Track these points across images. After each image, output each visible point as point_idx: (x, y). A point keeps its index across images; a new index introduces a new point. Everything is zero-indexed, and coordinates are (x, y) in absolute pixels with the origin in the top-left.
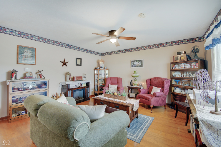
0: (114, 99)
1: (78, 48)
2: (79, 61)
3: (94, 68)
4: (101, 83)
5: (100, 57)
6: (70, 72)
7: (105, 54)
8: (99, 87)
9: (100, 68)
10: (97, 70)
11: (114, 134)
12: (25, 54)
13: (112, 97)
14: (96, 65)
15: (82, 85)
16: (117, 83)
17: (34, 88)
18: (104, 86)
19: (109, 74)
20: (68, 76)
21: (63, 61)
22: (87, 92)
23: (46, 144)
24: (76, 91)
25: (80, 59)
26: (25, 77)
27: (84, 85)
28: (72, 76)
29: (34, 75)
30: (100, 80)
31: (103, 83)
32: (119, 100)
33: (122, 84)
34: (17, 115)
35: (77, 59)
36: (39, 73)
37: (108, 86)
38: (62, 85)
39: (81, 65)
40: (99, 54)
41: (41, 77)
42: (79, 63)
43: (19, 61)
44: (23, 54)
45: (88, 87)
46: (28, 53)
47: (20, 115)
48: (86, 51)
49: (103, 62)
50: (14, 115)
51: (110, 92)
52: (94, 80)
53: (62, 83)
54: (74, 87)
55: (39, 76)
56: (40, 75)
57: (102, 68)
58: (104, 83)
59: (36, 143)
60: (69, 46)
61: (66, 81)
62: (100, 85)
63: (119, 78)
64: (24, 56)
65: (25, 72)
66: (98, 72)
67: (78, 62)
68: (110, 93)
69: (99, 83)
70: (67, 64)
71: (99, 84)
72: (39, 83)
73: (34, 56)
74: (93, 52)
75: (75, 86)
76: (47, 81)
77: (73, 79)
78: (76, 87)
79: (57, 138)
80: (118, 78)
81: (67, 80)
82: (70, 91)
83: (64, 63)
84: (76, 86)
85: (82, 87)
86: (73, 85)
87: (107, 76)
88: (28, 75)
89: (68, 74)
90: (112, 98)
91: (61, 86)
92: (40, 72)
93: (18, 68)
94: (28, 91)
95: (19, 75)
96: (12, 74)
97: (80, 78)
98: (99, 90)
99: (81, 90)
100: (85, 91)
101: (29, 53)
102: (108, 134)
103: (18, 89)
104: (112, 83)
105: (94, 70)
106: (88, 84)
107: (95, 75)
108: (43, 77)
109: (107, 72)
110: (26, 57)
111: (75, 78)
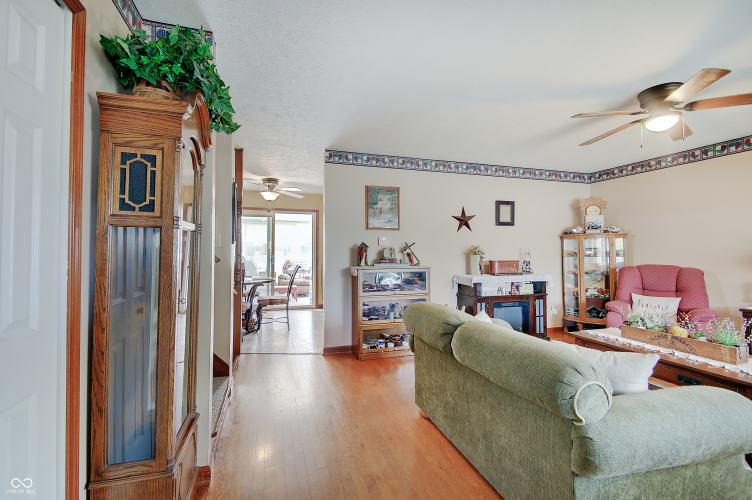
0: (669, 351)
1: (503, 171)
2: (505, 211)
3: (559, 232)
4: (592, 288)
5: (584, 191)
6: (482, 248)
7: (607, 174)
8: (583, 299)
9: (588, 232)
10: (574, 238)
11: (701, 451)
12: (379, 206)
13: (662, 341)
14: (566, 221)
15: (517, 287)
16: (678, 291)
17: (399, 286)
18: (608, 300)
19: (627, 253)
20: (475, 261)
21: (459, 215)
22: (537, 314)
23: (469, 421)
24: (501, 307)
25: (507, 203)
26: (381, 259)
27: (528, 290)
28: (487, 259)
29: (398, 256)
30: (586, 277)
31: (602, 285)
32: (702, 360)
33: (705, 295)
34: (371, 348)
35: (499, 203)
36: (408, 251)
37: (627, 298)
38: (460, 286)
39: (511, 224)
40: (579, 177)
41: (411, 261)
42: (505, 217)
43: (370, 222)
44: (375, 206)
45: (539, 298)
46: (384, 203)
47: (374, 347)
48: (530, 173)
49: (602, 206)
50: (365, 346)
51: (647, 320)
52: (563, 274)
53: (458, 278)
54: (495, 294)
55: (407, 259)
56: (409, 255)
57: (598, 231)
58: (607, 286)
59: (434, 418)
60: (474, 168)
61: (468, 273)
62: (588, 294)
63: (686, 269)
64: (377, 211)
65: (379, 248)
66: (580, 245)
67: (505, 213)
68: (650, 325)
69: (585, 285)
70: (470, 222)
71: (583, 291)
72: (408, 276)
73: (396, 208)
74: (556, 175)
75: (498, 290)
76: (426, 271)
77: (489, 269)
78: (500, 294)
79: (505, 411)
80: (681, 269)
81: (473, 270)
82: (484, 304)
83: (464, 221)
84: (500, 290)
85: (521, 297)
86: (491, 286)
87: (620, 260)
88: (387, 255)
89: (474, 251)
90: (659, 345)
91: (456, 287)
92: (409, 247)
93: (369, 238)
94: (388, 293)
95: (371, 255)
96: (360, 252)
97: (510, 267)
98: (582, 312)
99: (517, 304)
100: (531, 309)
101: (386, 201)
102: (677, 443)
103: (371, 287)
104: (645, 290)
105: (562, 238)
106: (540, 289)
107: (565, 254)
108: (415, 262)
109: (619, 243)
110: (381, 213)
111: (496, 266)
